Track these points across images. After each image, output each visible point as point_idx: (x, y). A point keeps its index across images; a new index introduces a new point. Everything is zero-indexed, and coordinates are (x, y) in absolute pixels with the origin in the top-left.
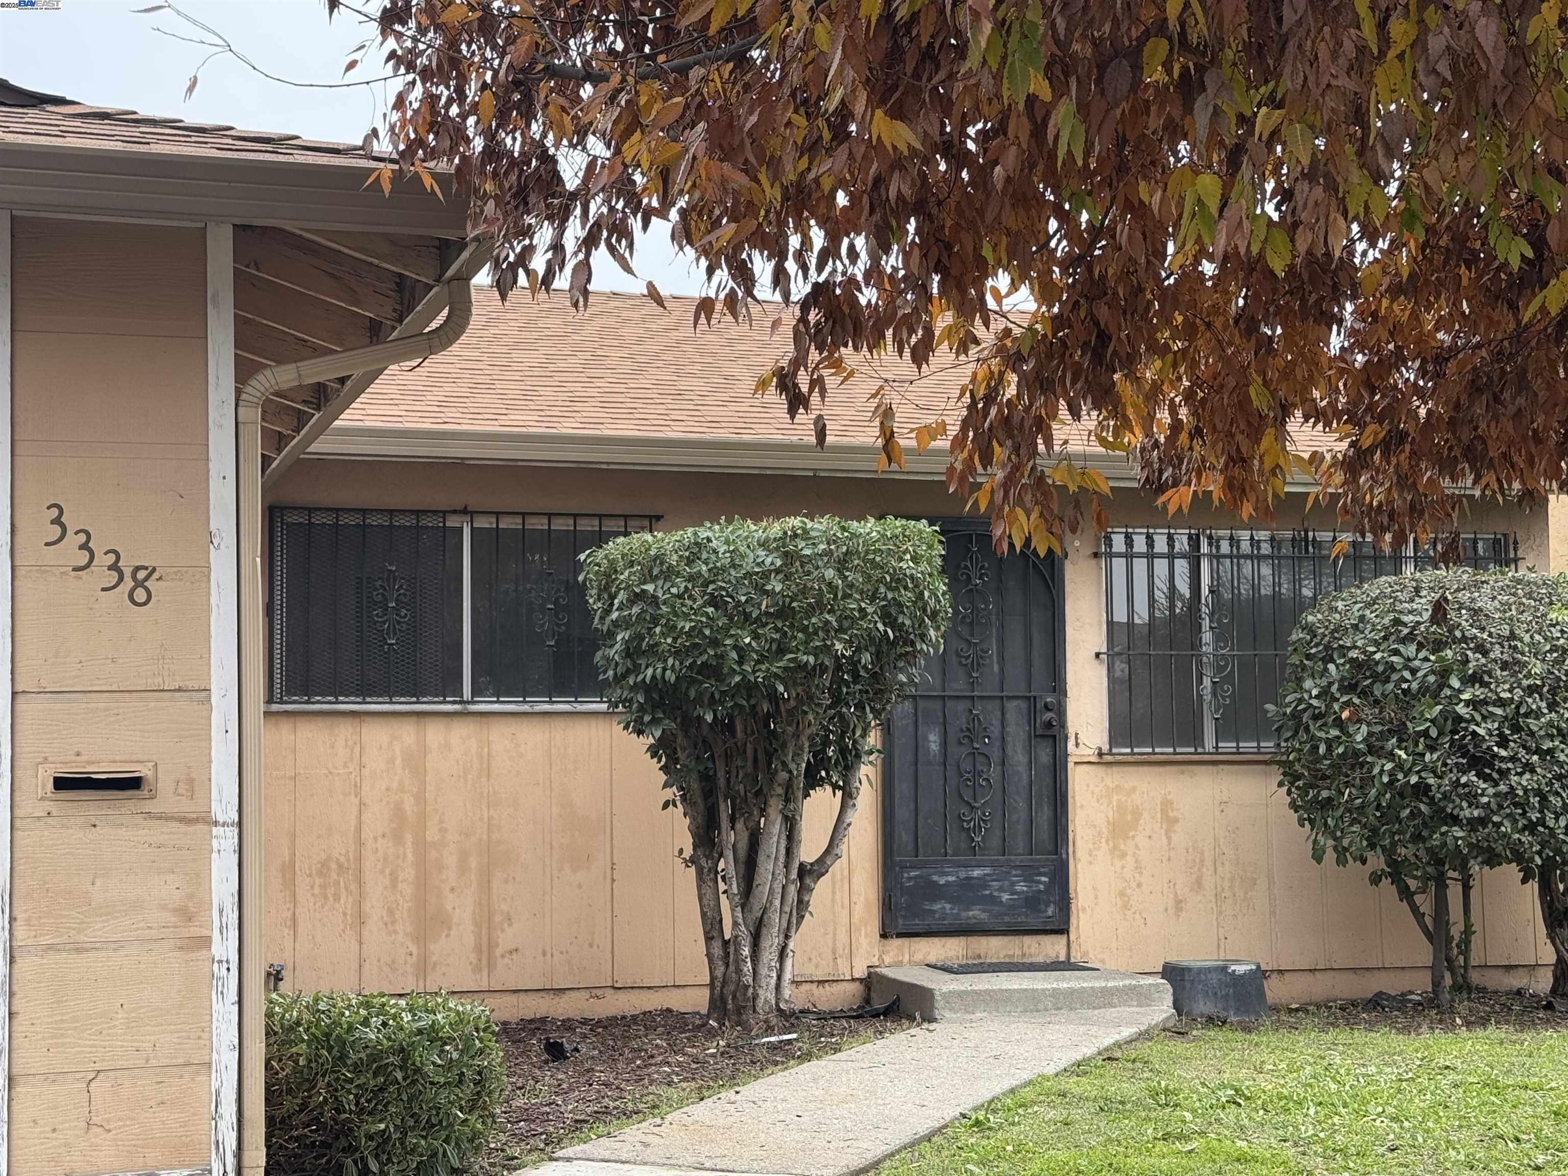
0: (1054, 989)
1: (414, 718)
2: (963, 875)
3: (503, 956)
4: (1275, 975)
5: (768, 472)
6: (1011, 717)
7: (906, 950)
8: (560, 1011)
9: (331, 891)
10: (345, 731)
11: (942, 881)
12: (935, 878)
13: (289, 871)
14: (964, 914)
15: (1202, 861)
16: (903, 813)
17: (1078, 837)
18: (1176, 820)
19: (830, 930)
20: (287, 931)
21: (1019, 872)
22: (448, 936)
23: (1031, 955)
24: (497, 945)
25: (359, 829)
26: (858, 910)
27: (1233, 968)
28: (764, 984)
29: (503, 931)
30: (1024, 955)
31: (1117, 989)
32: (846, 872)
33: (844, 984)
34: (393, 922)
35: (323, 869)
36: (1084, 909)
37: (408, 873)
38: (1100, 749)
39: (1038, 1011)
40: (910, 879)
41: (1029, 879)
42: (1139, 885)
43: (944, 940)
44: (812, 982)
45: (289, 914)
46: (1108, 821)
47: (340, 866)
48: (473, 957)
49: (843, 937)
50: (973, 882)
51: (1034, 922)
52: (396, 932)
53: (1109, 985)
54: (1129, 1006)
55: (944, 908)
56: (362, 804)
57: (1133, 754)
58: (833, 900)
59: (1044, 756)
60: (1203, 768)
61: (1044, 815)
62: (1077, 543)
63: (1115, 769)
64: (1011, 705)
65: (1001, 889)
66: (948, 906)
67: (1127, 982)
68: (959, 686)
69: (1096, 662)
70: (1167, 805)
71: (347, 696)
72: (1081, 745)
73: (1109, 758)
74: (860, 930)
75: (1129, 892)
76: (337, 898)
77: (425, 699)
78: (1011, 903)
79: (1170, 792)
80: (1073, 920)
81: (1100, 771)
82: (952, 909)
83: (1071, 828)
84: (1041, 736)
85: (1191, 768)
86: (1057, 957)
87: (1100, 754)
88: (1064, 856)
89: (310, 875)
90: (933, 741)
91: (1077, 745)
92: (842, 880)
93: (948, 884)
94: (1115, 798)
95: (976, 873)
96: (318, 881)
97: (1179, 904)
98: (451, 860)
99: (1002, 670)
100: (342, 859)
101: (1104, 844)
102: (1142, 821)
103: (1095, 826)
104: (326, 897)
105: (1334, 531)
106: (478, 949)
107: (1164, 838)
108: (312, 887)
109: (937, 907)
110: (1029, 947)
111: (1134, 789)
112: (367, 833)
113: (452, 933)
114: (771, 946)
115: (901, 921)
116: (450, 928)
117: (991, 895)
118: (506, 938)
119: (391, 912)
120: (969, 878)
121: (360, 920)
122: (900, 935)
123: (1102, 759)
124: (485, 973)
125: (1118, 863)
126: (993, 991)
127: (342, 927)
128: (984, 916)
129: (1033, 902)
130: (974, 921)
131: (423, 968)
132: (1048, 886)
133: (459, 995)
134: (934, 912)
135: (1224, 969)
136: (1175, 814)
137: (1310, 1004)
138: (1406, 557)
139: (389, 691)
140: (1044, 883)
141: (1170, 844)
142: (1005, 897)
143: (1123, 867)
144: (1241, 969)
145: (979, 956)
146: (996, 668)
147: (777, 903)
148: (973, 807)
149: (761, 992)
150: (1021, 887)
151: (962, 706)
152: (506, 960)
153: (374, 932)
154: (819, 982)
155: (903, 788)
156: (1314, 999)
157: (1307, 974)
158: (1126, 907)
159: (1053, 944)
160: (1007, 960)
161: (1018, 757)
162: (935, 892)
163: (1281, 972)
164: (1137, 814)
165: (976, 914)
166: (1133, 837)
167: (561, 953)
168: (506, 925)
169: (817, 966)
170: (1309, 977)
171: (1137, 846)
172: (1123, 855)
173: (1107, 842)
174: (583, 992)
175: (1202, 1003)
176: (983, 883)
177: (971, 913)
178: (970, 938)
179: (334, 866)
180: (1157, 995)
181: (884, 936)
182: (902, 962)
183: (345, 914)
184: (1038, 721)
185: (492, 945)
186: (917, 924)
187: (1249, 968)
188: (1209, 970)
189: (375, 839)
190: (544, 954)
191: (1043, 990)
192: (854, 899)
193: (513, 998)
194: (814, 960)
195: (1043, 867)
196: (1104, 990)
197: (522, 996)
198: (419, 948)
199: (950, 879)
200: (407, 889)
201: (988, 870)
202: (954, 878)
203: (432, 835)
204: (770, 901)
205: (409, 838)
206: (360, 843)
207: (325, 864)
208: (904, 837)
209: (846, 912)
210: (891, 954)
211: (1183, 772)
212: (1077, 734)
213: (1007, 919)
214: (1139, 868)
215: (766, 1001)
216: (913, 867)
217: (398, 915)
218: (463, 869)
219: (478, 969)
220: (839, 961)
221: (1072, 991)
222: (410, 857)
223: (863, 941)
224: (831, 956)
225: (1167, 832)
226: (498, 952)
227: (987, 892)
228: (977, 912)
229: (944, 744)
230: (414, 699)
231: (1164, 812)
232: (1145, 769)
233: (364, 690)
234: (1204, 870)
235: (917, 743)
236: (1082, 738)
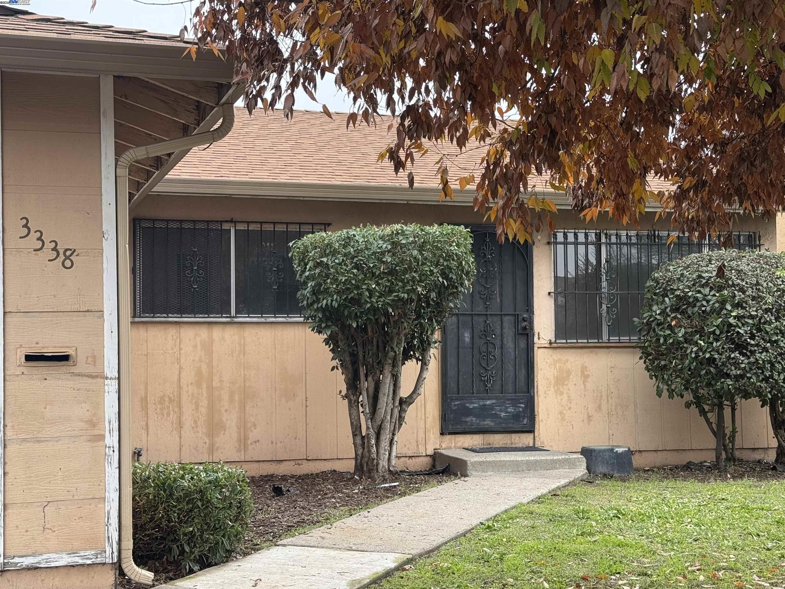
0: (527, 460)
1: (206, 326)
2: (481, 403)
3: (251, 444)
4: (637, 453)
5: (384, 201)
6: (506, 325)
7: (453, 441)
8: (280, 471)
9: (165, 412)
10: (172, 331)
11: (471, 406)
12: (468, 405)
13: (144, 400)
14: (482, 423)
15: (601, 396)
16: (452, 372)
17: (539, 385)
18: (588, 376)
19: (415, 431)
20: (143, 431)
21: (509, 402)
22: (224, 434)
23: (515, 444)
24: (249, 439)
25: (179, 380)
26: (429, 420)
27: (616, 449)
28: (382, 458)
29: (251, 431)
30: (512, 443)
31: (558, 460)
32: (423, 402)
33: (422, 458)
34: (196, 427)
35: (162, 400)
36: (542, 421)
37: (204, 403)
38: (551, 340)
39: (519, 471)
40: (455, 405)
41: (515, 406)
42: (570, 408)
43: (472, 436)
44: (406, 457)
45: (144, 423)
46: (554, 377)
47: (170, 399)
48: (237, 445)
49: (421, 435)
50: (487, 407)
51: (517, 427)
52: (198, 432)
53: (555, 458)
54: (565, 469)
55: (472, 420)
56: (181, 368)
57: (567, 343)
58: (416, 416)
59: (523, 344)
60: (602, 350)
61: (522, 373)
62: (539, 237)
63: (558, 351)
64: (506, 319)
65: (501, 411)
66: (474, 419)
67: (563, 457)
68: (480, 309)
69: (548, 297)
70: (584, 369)
71: (173, 314)
72: (541, 339)
73: (555, 345)
74: (430, 431)
75: (565, 412)
76: (168, 414)
77: (212, 316)
78: (506, 417)
79: (585, 362)
80: (537, 426)
81: (550, 351)
82: (476, 420)
83: (535, 380)
84: (521, 334)
85: (596, 350)
86: (529, 444)
87: (551, 343)
88: (532, 394)
89: (155, 404)
90: (467, 337)
91: (539, 338)
92: (421, 406)
93: (474, 408)
94: (558, 365)
95: (488, 402)
96: (159, 406)
97: (589, 417)
98: (226, 397)
99: (501, 301)
100: (171, 395)
101: (552, 389)
102: (571, 377)
103: (548, 379)
104: (163, 414)
105: (669, 231)
106: (239, 440)
107: (582, 385)
108: (156, 410)
109: (468, 419)
110: (515, 440)
111: (567, 360)
112: (184, 382)
113: (226, 433)
114: (386, 439)
115: (450, 427)
116: (225, 430)
117: (496, 414)
118: (253, 435)
119: (195, 422)
120: (484, 405)
121: (180, 425)
122: (450, 434)
123: (551, 346)
124: (243, 452)
125: (559, 398)
126: (496, 461)
127: (171, 429)
128: (492, 424)
129: (517, 417)
130: (487, 426)
131: (212, 449)
132: (525, 409)
133: (229, 464)
134: (467, 422)
135: (612, 450)
136: (588, 373)
137: (655, 467)
138: (704, 244)
139: (193, 311)
140: (522, 407)
141: (585, 388)
142: (503, 414)
143: (561, 400)
144: (620, 450)
145: (490, 444)
146: (498, 300)
147: (389, 417)
148: (486, 370)
149: (381, 462)
150: (511, 410)
151: (481, 319)
152: (253, 446)
153: (187, 433)
154: (410, 457)
155: (452, 360)
156: (658, 464)
157: (654, 453)
158: (563, 419)
159: (527, 438)
160: (504, 446)
161: (509, 344)
162: (469, 412)
163: (640, 451)
164: (569, 372)
165: (488, 423)
166: (567, 385)
167: (281, 442)
168: (253, 429)
169: (409, 449)
170: (654, 454)
171: (568, 389)
172: (562, 393)
173: (554, 386)
174: (292, 462)
175: (601, 467)
176: (491, 407)
177: (486, 423)
178: (485, 435)
179: (167, 399)
180: (578, 463)
181: (442, 434)
182: (451, 447)
183: (172, 423)
184: (520, 326)
185: (246, 438)
186: (459, 428)
187: (624, 449)
188: (604, 451)
189: (188, 386)
190: (272, 443)
191: (521, 461)
192: (427, 416)
193: (256, 465)
194: (407, 446)
195: (522, 399)
196: (552, 460)
197: (262, 464)
198: (209, 440)
199: (476, 405)
200: (203, 410)
201: (494, 401)
202: (477, 405)
203: (216, 383)
204: (385, 417)
205: (204, 386)
206: (180, 387)
207: (162, 398)
208: (452, 385)
209: (423, 422)
210: (446, 443)
211: (592, 352)
212: (539, 333)
213: (503, 425)
214: (570, 400)
215: (383, 466)
216: (457, 400)
217: (199, 423)
218: (231, 400)
219: (239, 450)
220: (420, 446)
221: (536, 461)
222: (205, 394)
223: (432, 436)
224: (416, 444)
225: (584, 382)
226: (249, 442)
227: (494, 412)
228: (489, 422)
229: (472, 338)
230: (207, 316)
231: (582, 372)
232: (573, 350)
233: (181, 311)
234: (602, 401)
235: (459, 338)
236: (542, 335)
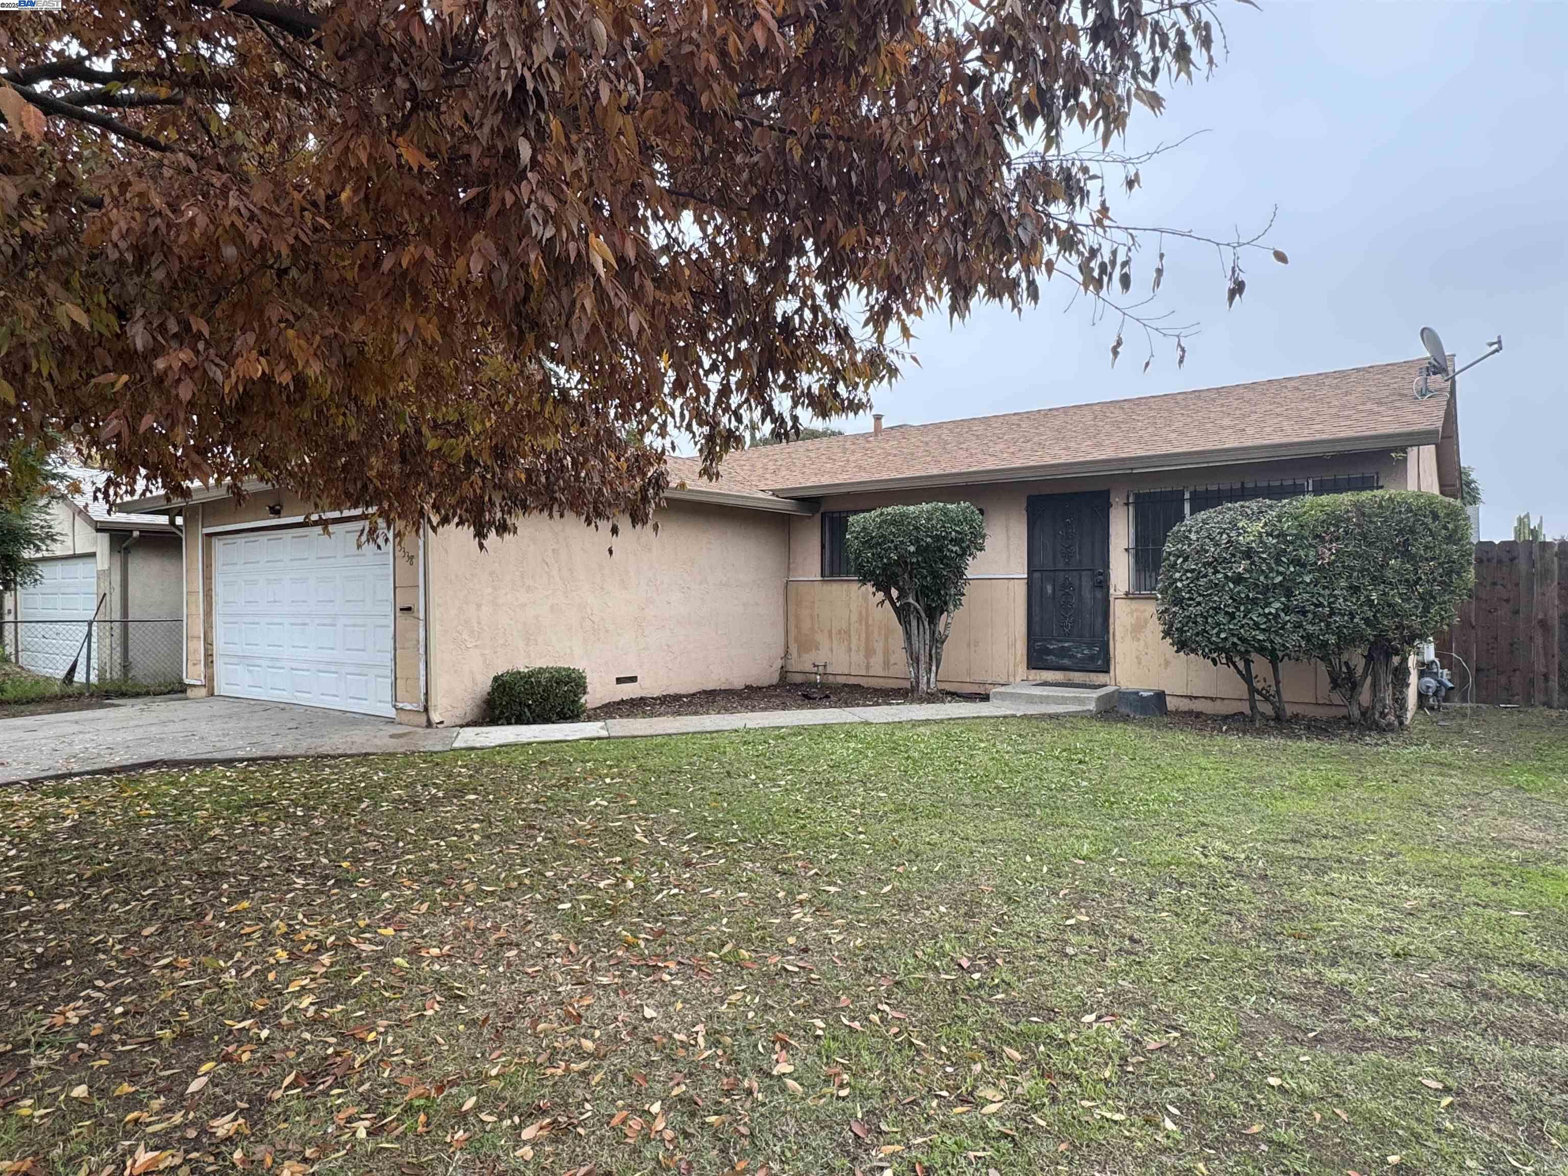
2: (1060, 645)
3: (891, 666)
6: (1084, 579)
7: (1039, 675)
10: (844, 586)
11: (1052, 647)
12: (1049, 646)
13: (830, 632)
14: (1062, 662)
16: (1036, 619)
17: (1115, 631)
19: (1007, 665)
20: (830, 652)
21: (1085, 645)
22: (876, 658)
23: (1093, 681)
24: (889, 662)
25: (850, 619)
26: (1018, 657)
27: (1144, 693)
29: (891, 656)
30: (1090, 681)
34: (859, 651)
35: (840, 632)
36: (1117, 663)
37: (863, 635)
38: (1126, 592)
40: (1039, 646)
41: (1090, 649)
42: (1147, 654)
43: (1054, 672)
46: (1132, 625)
48: (882, 665)
49: (1011, 668)
50: (1065, 648)
51: (1092, 667)
52: (860, 654)
55: (1052, 659)
56: (850, 611)
59: (1099, 595)
61: (1100, 620)
62: (1116, 500)
63: (1134, 601)
64: (1084, 573)
65: (1077, 652)
66: (1054, 658)
68: (1061, 566)
69: (1125, 553)
72: (1117, 590)
73: (1131, 596)
74: (1019, 665)
75: (1141, 656)
78: (1082, 658)
80: (1112, 667)
81: (1128, 602)
82: (1056, 659)
83: (1111, 626)
84: (1098, 586)
86: (1106, 683)
87: (1126, 594)
88: (1107, 639)
90: (1049, 589)
91: (1115, 590)
92: (1013, 645)
93: (1054, 649)
94: (1135, 614)
95: (1066, 645)
97: (1167, 663)
98: (876, 632)
99: (1080, 558)
101: (1127, 635)
103: (1125, 626)
104: (840, 642)
109: (1049, 658)
110: (1092, 677)
111: (1145, 611)
112: (852, 621)
115: (1036, 663)
117: (1073, 654)
119: (858, 648)
120: (1063, 647)
121: (850, 650)
122: (1036, 668)
123: (1127, 597)
124: (886, 671)
125: (1136, 643)
127: (845, 651)
128: (1071, 663)
129: (1092, 658)
130: (1066, 665)
131: (868, 667)
132: (1100, 652)
134: (1048, 660)
135: (1137, 693)
140: (1098, 650)
142: (1079, 655)
143: (1138, 646)
146: (1078, 557)
148: (1065, 617)
150: (1086, 652)
151: (1062, 574)
153: (853, 653)
155: (1036, 609)
158: (1139, 663)
159: (1103, 677)
160: (1083, 682)
161: (1087, 594)
162: (1049, 652)
163: (1223, 699)
164: (1146, 621)
165: (1066, 662)
166: (1144, 632)
168: (893, 654)
171: (1145, 636)
172: (1138, 640)
173: (1131, 633)
176: (1069, 649)
178: (1065, 672)
179: (843, 632)
181: (1029, 668)
182: (1037, 680)
183: (845, 647)
184: (1097, 580)
186: (1040, 664)
188: (1130, 693)
189: (854, 623)
192: (1016, 653)
193: (896, 681)
194: (1001, 676)
195: (1097, 643)
198: (867, 660)
199: (1055, 646)
200: (863, 640)
201: (1072, 644)
202: (1057, 646)
205: (863, 623)
206: (849, 624)
208: (1037, 628)
209: (1013, 658)
210: (1032, 676)
212: (1115, 585)
213: (1080, 665)
214: (1147, 646)
216: (1040, 641)
218: (880, 634)
219: (884, 669)
220: (1010, 677)
222: (863, 629)
223: (1020, 670)
227: (1071, 653)
229: (1054, 590)
235: (1042, 589)
236: (1118, 587)
